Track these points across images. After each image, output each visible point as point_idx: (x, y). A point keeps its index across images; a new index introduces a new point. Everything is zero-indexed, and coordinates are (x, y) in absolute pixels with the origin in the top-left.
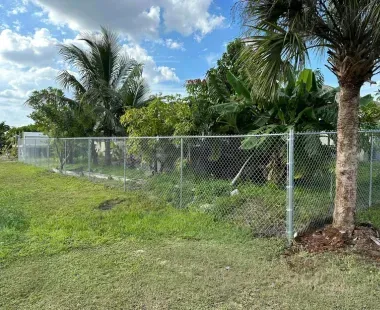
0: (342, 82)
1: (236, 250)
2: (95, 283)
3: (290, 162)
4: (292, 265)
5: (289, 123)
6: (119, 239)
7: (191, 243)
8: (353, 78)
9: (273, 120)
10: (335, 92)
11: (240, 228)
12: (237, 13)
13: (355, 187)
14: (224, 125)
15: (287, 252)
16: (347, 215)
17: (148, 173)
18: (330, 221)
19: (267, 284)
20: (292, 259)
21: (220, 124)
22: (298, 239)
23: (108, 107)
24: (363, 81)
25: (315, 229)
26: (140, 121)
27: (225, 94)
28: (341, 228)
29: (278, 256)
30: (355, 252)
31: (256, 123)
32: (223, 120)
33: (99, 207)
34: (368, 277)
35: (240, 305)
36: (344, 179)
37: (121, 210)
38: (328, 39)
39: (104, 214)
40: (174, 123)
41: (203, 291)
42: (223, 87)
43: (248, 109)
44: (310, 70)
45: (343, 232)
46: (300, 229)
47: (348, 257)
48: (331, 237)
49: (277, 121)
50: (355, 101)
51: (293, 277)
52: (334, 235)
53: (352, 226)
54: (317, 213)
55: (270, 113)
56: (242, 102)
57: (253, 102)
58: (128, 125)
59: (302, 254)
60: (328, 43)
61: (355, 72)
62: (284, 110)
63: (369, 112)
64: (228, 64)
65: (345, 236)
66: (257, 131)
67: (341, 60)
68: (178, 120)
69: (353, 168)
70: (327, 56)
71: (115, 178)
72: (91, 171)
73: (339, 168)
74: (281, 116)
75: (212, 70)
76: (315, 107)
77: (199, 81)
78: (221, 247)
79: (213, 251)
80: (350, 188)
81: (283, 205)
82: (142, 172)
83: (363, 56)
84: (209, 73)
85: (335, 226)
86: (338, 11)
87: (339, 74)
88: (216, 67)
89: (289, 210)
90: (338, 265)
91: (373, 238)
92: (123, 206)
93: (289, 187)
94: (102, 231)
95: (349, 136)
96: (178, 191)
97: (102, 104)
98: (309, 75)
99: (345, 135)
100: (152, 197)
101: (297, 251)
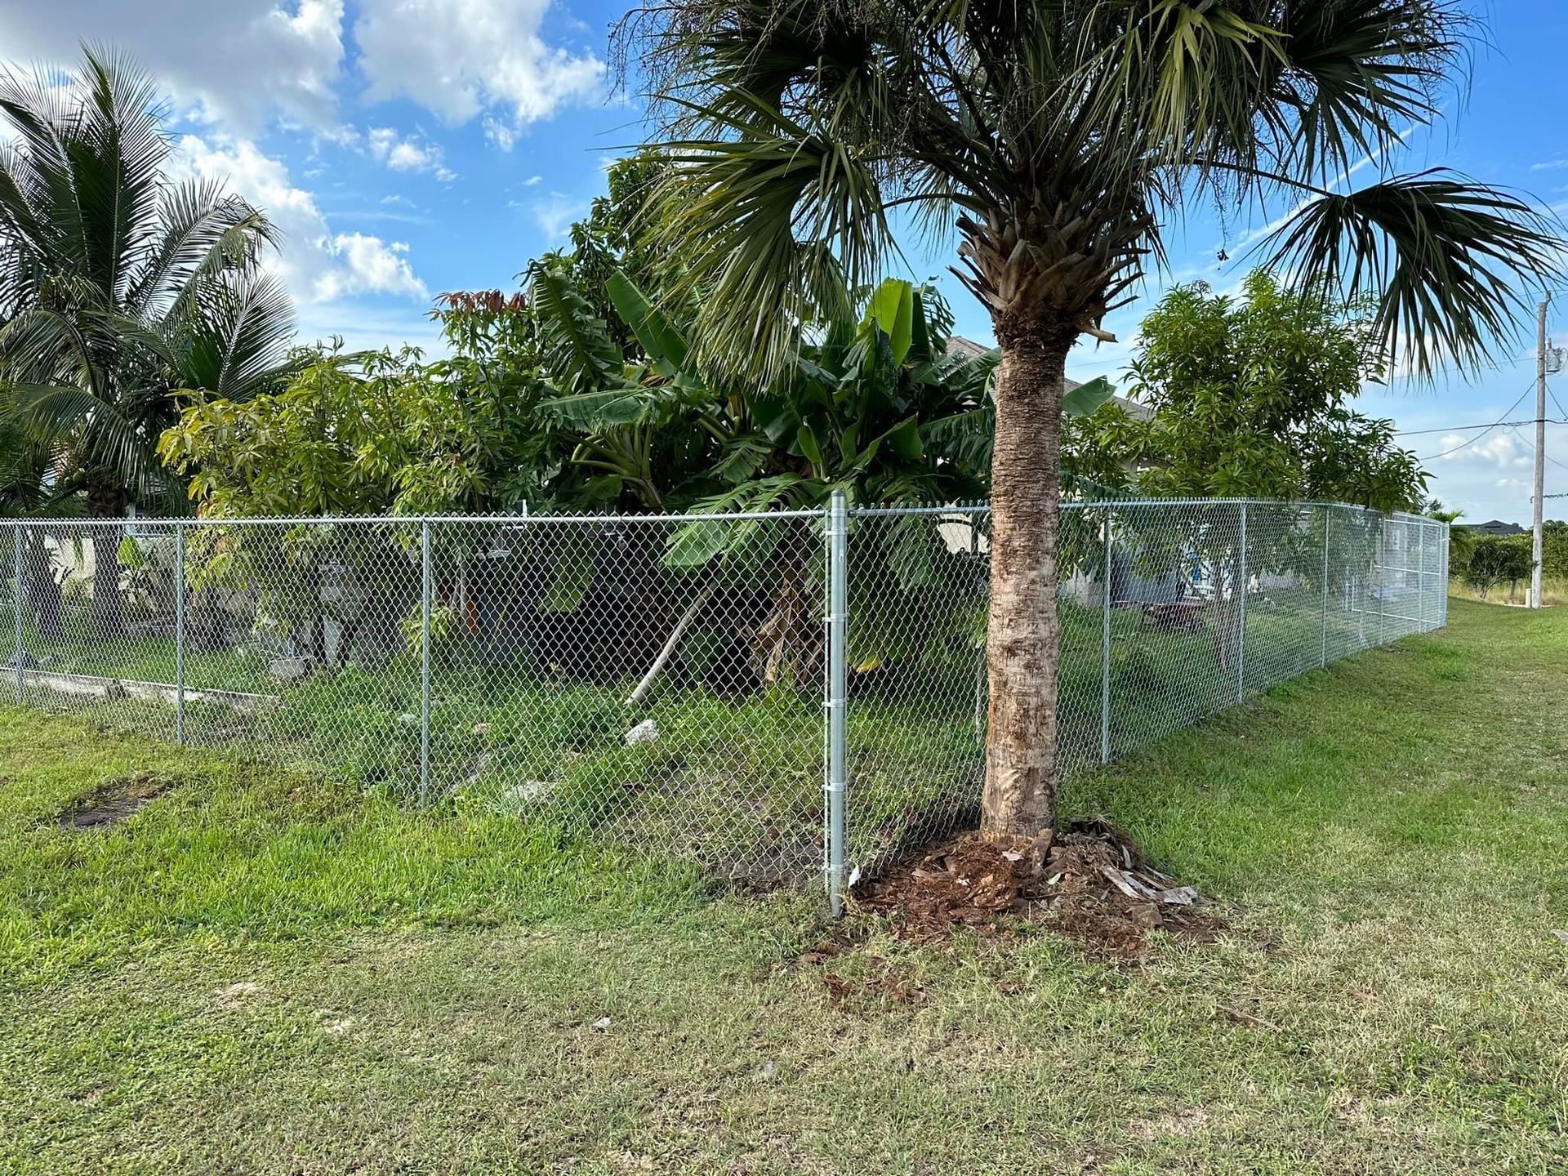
0: (1007, 330)
1: (639, 951)
2: (32, 1138)
3: (834, 614)
4: (838, 990)
5: (836, 474)
6: (149, 944)
7: (461, 941)
8: (1042, 318)
9: (783, 460)
10: (988, 364)
11: (658, 868)
12: (635, 52)
13: (1049, 695)
14: (602, 472)
15: (824, 941)
16: (1026, 797)
17: (286, 667)
18: (970, 819)
19: (747, 1068)
20: (842, 967)
21: (586, 470)
22: (863, 891)
23: (104, 392)
24: (1077, 332)
25: (923, 848)
26: (250, 451)
27: (603, 354)
28: (1007, 840)
29: (792, 960)
30: (1053, 926)
31: (722, 467)
32: (596, 455)
33: (64, 817)
34: (1092, 1011)
35: (646, 1161)
36: (1014, 668)
37: (160, 824)
38: (960, 176)
39: (81, 844)
40: (397, 463)
41: (499, 1125)
42: (597, 325)
43: (692, 416)
44: (907, 285)
45: (1013, 857)
46: (873, 855)
47: (1032, 944)
48: (974, 877)
49: (798, 466)
50: (1049, 399)
51: (841, 1032)
52: (985, 867)
53: (1045, 833)
54: (930, 792)
55: (772, 434)
56: (666, 391)
57: (710, 391)
58: (193, 470)
59: (878, 945)
60: (961, 188)
61: (1048, 299)
62: (818, 426)
63: (1104, 437)
64: (615, 242)
65: (1019, 872)
66: (724, 499)
67: (1005, 252)
68: (411, 452)
69: (1044, 632)
70: (958, 237)
71: (140, 691)
72: (29, 662)
73: (998, 634)
74: (807, 446)
75: (553, 259)
76: (921, 420)
77: (495, 299)
78: (579, 948)
79: (547, 963)
80: (1033, 701)
81: (813, 770)
82: (257, 666)
83: (1073, 243)
84: (540, 272)
85: (988, 836)
86: (991, 78)
87: (998, 303)
88: (570, 250)
89: (833, 787)
90: (996, 975)
91: (1110, 871)
92: (171, 805)
93: (834, 702)
94: (73, 916)
95: (1030, 519)
96: (411, 735)
97: (81, 376)
98: (902, 303)
99: (1018, 518)
100: (301, 767)
101: (860, 936)
